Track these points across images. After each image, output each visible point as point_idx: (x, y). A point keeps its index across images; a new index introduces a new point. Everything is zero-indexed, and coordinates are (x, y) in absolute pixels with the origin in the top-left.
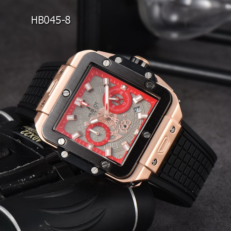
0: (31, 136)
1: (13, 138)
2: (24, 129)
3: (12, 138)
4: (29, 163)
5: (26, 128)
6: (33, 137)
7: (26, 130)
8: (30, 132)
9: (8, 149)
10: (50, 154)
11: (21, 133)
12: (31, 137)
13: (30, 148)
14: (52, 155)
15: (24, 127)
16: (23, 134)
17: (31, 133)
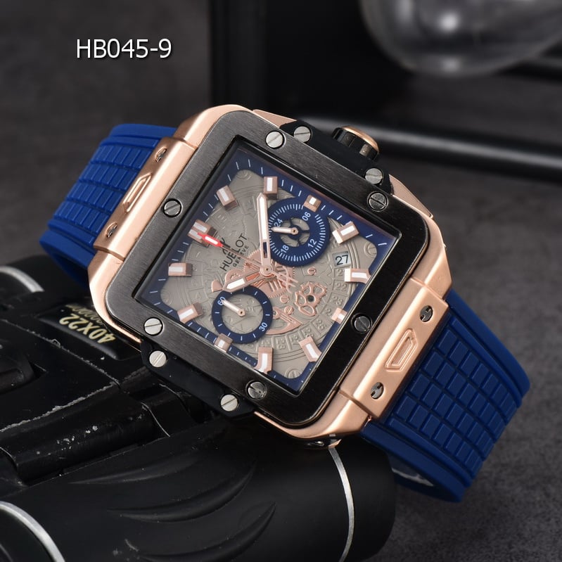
0: (86, 330)
1: (41, 335)
2: (68, 313)
3: (39, 335)
4: (84, 396)
5: (74, 310)
6: (90, 331)
7: (72, 314)
8: (81, 319)
9: (31, 363)
10: (134, 373)
11: (62, 321)
12: (85, 333)
13: (85, 359)
14: (137, 374)
15: (67, 306)
16: (67, 325)
17: (84, 321)
